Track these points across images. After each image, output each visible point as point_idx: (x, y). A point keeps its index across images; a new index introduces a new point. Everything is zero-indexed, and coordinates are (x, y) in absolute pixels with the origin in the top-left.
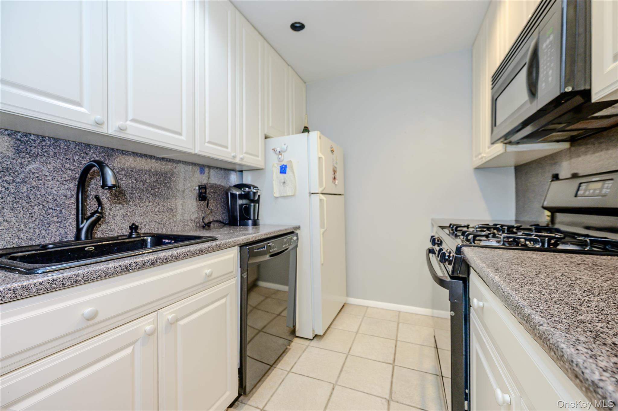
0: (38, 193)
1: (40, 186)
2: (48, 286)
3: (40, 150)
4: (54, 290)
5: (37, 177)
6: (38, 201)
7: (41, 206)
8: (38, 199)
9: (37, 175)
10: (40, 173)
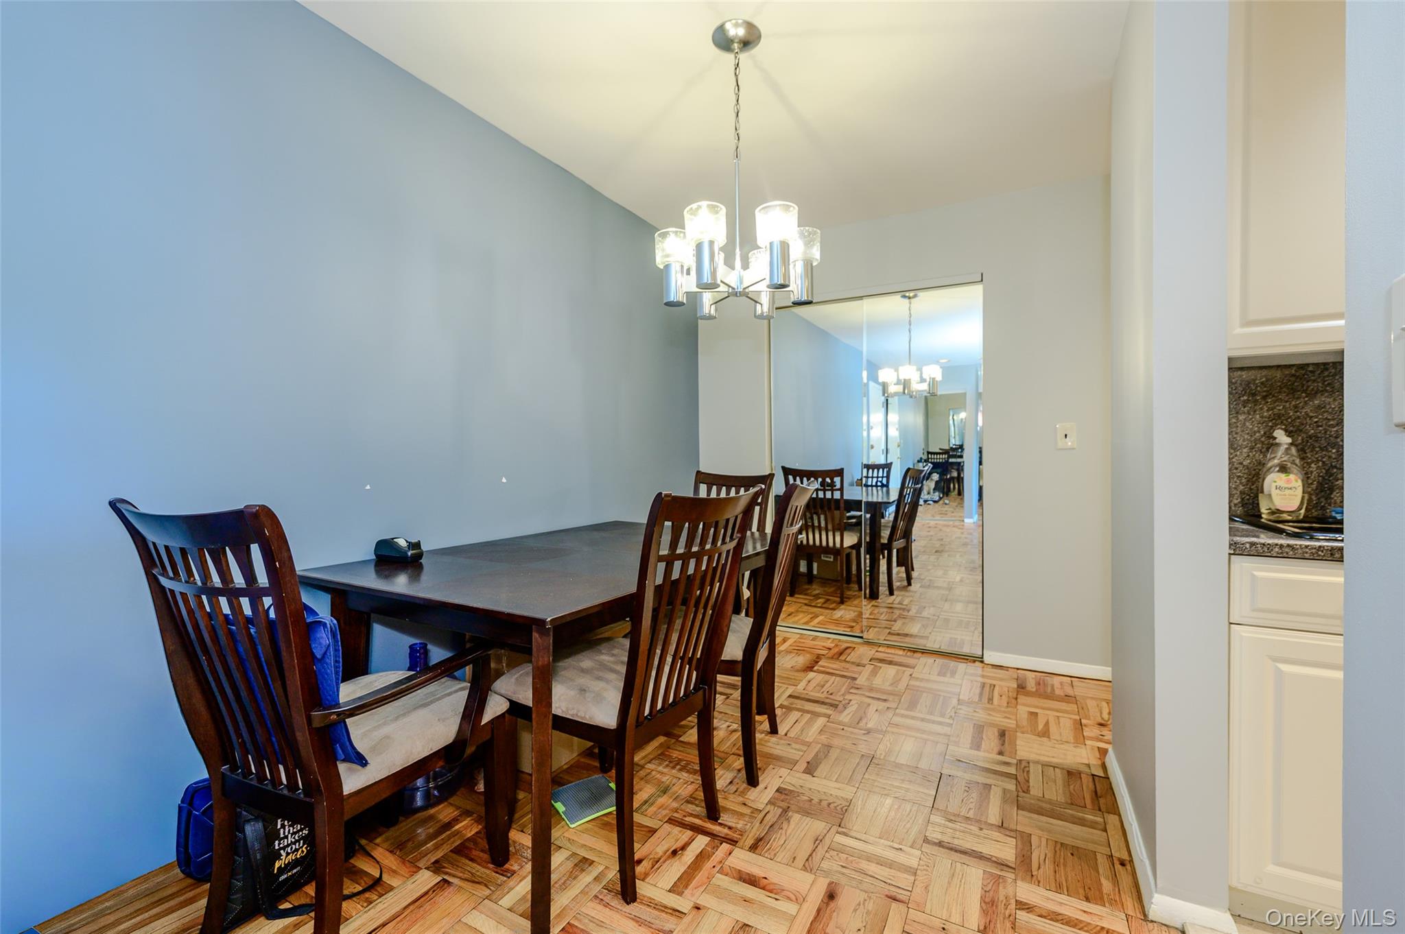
0: (1317, 445)
1: (1319, 435)
2: (1314, 551)
3: (1320, 384)
4: (1320, 558)
5: (1316, 422)
6: (1317, 456)
7: (1320, 464)
8: (1316, 454)
9: (1316, 420)
10: (1320, 417)
